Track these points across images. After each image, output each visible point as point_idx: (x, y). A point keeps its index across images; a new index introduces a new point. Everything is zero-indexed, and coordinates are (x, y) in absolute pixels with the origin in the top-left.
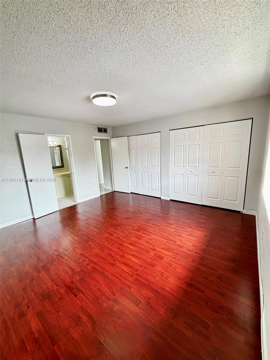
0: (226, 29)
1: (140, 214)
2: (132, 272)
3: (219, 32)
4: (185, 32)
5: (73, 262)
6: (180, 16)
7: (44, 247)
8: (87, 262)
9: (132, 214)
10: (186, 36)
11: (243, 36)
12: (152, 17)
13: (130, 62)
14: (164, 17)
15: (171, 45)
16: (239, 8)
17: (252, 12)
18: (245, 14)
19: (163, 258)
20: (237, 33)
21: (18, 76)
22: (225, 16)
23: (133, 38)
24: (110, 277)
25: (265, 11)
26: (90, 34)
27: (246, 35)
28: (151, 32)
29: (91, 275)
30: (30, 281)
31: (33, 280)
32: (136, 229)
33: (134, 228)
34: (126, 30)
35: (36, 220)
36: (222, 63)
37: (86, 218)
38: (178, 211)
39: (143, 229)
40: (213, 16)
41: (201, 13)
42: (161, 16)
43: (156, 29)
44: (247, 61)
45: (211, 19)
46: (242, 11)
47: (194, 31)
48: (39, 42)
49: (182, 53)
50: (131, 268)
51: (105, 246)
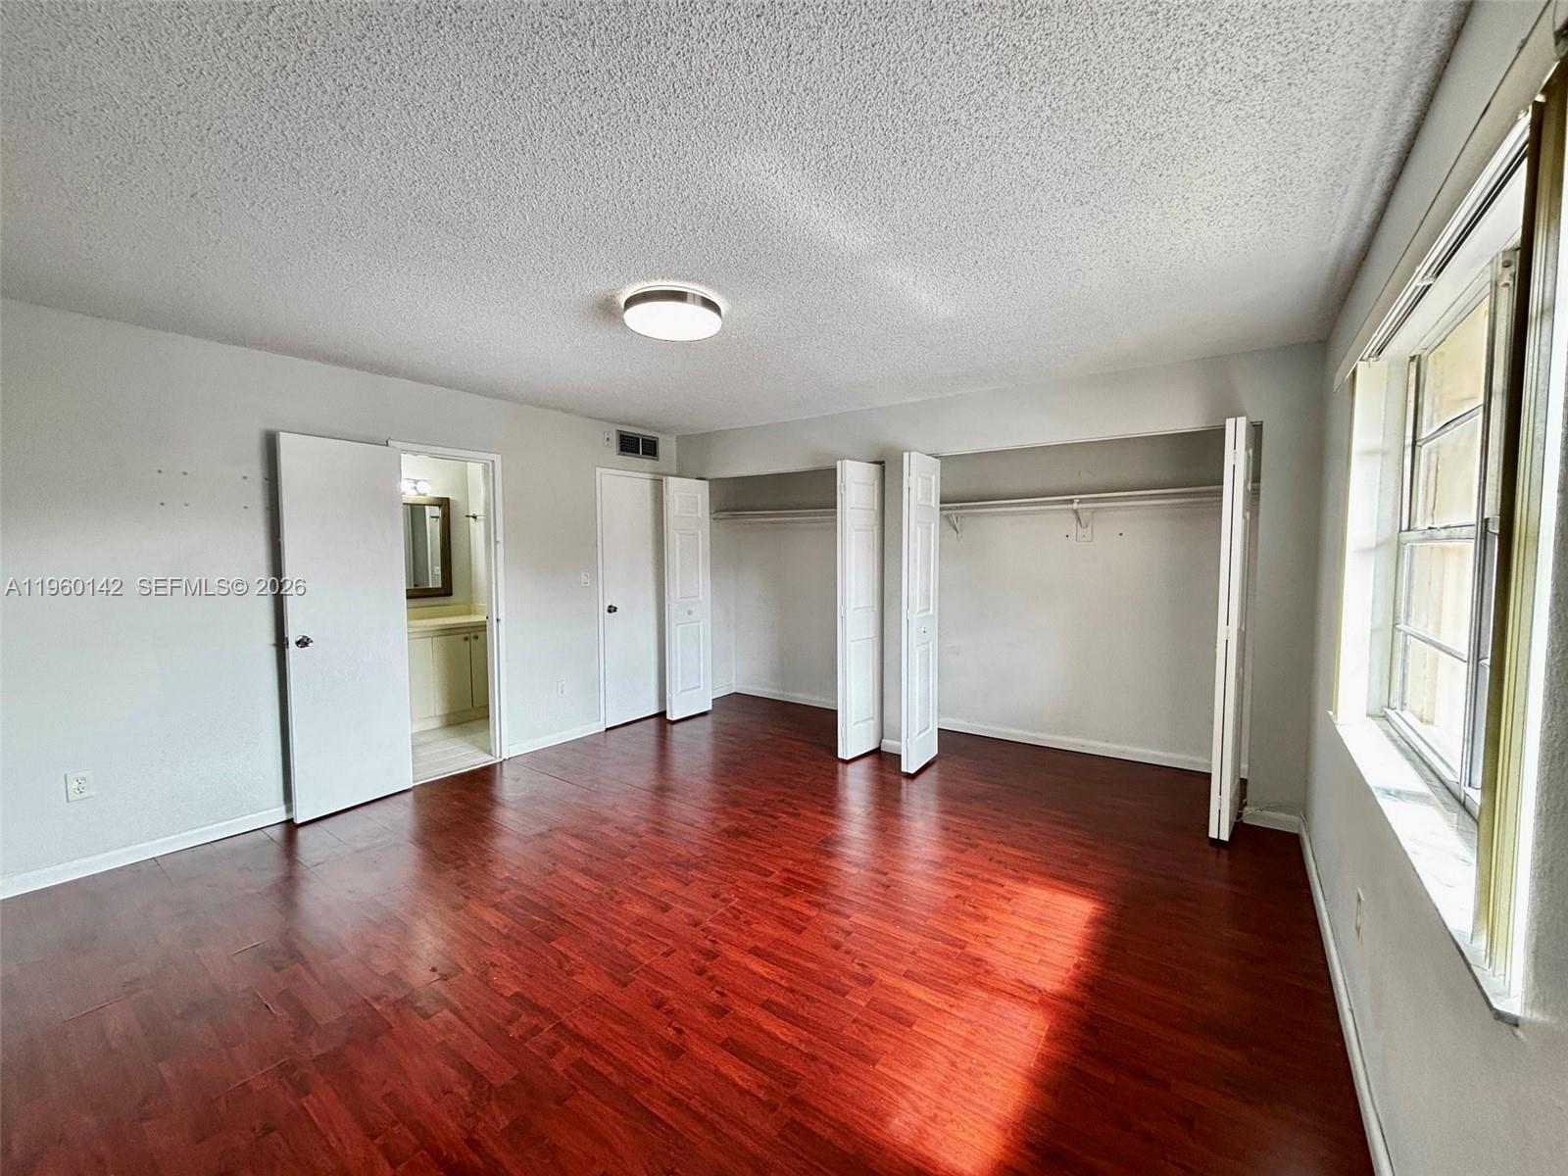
0: (1183, 76)
1: (794, 815)
2: (770, 1090)
3: (1155, 87)
4: (1031, 75)
5: (478, 1039)
6: (1021, 15)
7: (335, 961)
8: (547, 1035)
9: (752, 816)
10: (1034, 89)
11: (1242, 107)
12: (920, 11)
13: (807, 171)
14: (962, 14)
15: (973, 120)
16: (1237, 6)
17: (1284, 26)
18: (1256, 30)
19: (911, 1018)
20: (1222, 95)
21: (337, 192)
22: (1186, 28)
23: (834, 79)
24: (662, 1117)
25: (1329, 25)
26: (668, 52)
27: (1254, 106)
28: (905, 64)
29: (567, 1103)
30: (252, 1135)
31: (268, 1130)
32: (777, 882)
33: (769, 880)
34: (814, 48)
35: (302, 833)
36: (1154, 203)
37: (543, 828)
38: (960, 805)
39: (808, 882)
40: (1143, 24)
41: (1100, 13)
42: (952, 11)
43: (928, 55)
44: (1246, 203)
45: (1132, 35)
46: (1246, 16)
47: (1064, 73)
48: (461, 62)
49: (1010, 149)
50: (762, 1067)
51: (635, 959)
